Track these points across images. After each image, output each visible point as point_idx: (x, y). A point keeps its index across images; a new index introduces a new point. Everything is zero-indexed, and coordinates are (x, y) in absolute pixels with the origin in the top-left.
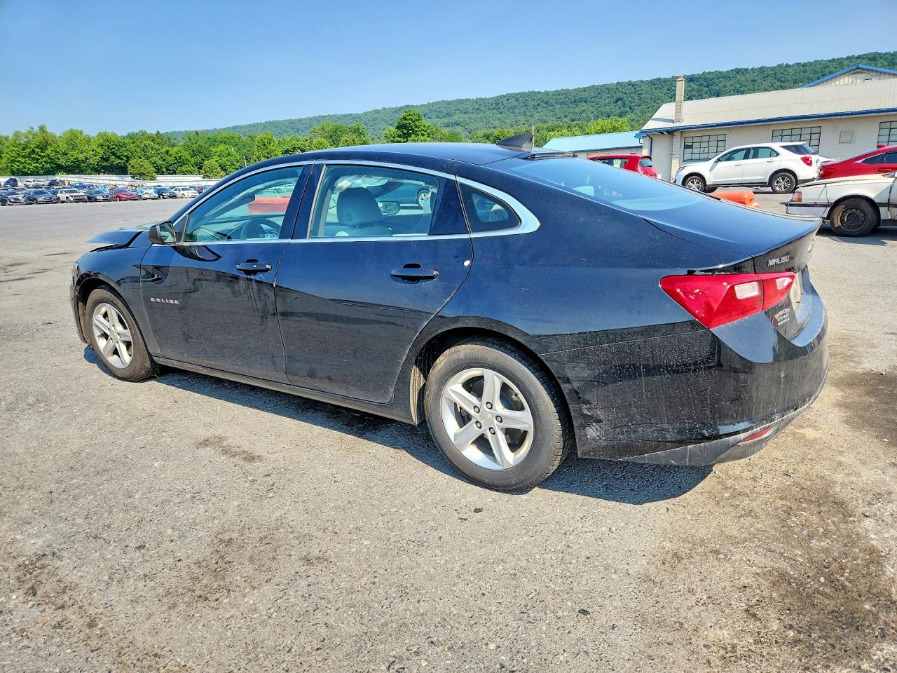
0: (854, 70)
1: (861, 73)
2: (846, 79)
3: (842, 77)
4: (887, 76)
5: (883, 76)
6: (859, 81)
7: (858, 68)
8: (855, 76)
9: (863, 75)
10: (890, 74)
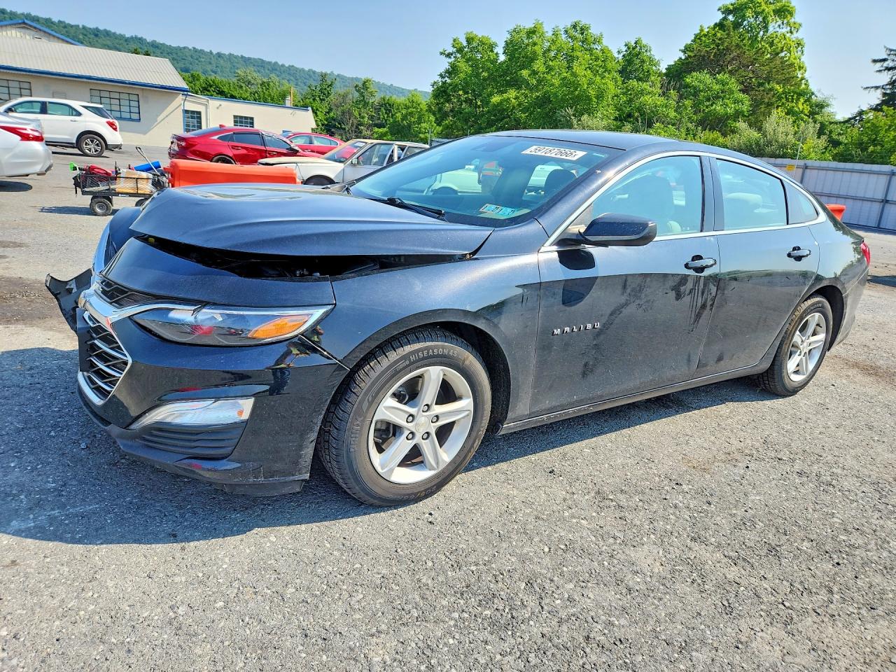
0: (20, 24)
1: (28, 29)
2: (14, 32)
3: (9, 28)
4: (56, 39)
5: (52, 38)
6: (28, 37)
7: (24, 23)
8: (23, 30)
9: (33, 33)
10: (58, 38)
